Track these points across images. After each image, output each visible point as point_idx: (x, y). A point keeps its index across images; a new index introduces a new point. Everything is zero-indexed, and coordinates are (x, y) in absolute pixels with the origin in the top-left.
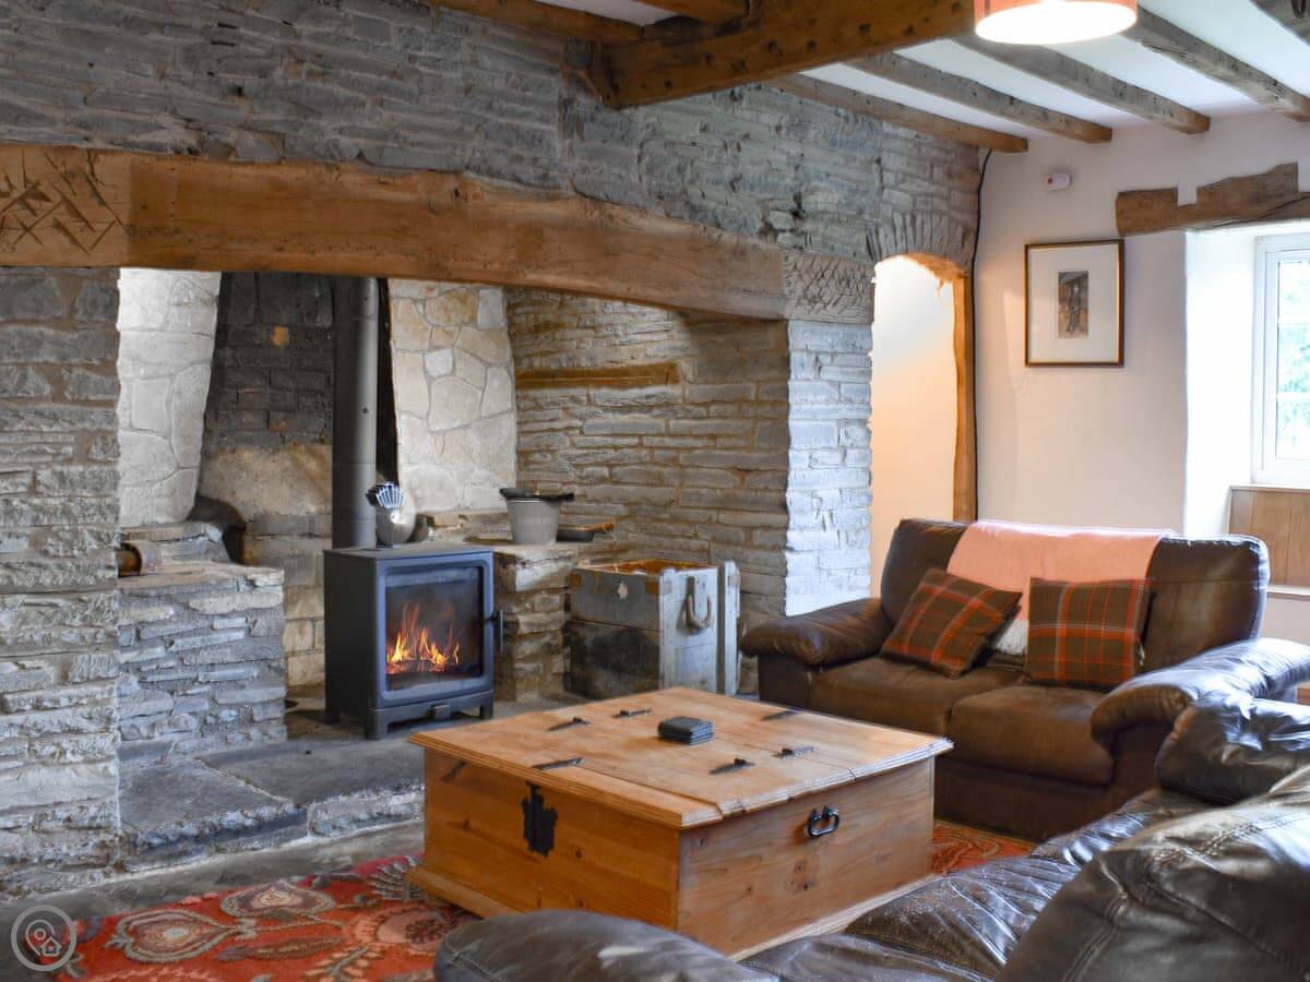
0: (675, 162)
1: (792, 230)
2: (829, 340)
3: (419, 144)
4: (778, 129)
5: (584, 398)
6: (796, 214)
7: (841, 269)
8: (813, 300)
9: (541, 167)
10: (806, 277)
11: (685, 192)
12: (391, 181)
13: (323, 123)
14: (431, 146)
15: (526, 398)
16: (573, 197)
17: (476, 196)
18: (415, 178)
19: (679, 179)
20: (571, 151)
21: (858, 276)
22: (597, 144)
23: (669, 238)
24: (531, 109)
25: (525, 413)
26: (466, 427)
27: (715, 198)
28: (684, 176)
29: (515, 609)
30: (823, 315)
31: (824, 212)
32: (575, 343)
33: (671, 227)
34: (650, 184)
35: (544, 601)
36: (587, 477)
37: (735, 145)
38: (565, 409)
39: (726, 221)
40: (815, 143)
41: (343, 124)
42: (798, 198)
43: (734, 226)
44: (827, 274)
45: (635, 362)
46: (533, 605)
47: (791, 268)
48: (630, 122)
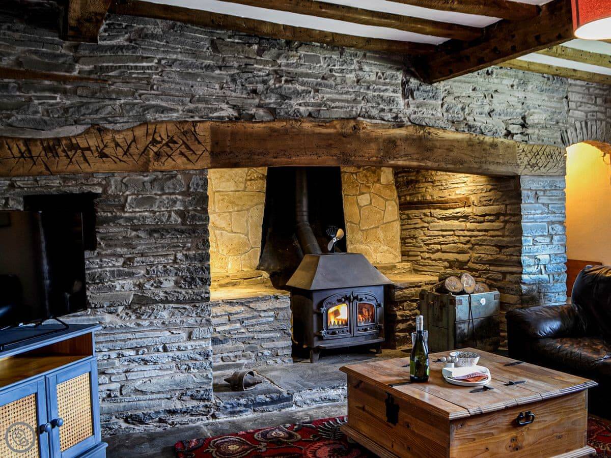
0: (460, 106)
1: (521, 133)
2: (542, 184)
3: (336, 107)
4: (512, 86)
5: (429, 214)
6: (523, 126)
7: (548, 150)
8: (533, 166)
9: (394, 113)
10: (529, 155)
12: (324, 124)
14: (342, 108)
15: (404, 214)
16: (410, 125)
20: (408, 105)
21: (557, 153)
22: (421, 100)
23: (458, 141)
24: (388, 87)
25: (405, 221)
26: (377, 227)
27: (481, 121)
28: (464, 112)
29: (395, 309)
30: (538, 172)
31: (538, 124)
32: (424, 189)
34: (448, 117)
35: (408, 305)
36: (431, 250)
37: (490, 96)
38: (421, 219)
39: (487, 131)
40: (532, 91)
41: (301, 101)
42: (524, 118)
43: (491, 133)
44: (541, 153)
45: (450, 197)
46: (403, 307)
47: (521, 151)
48: (437, 89)
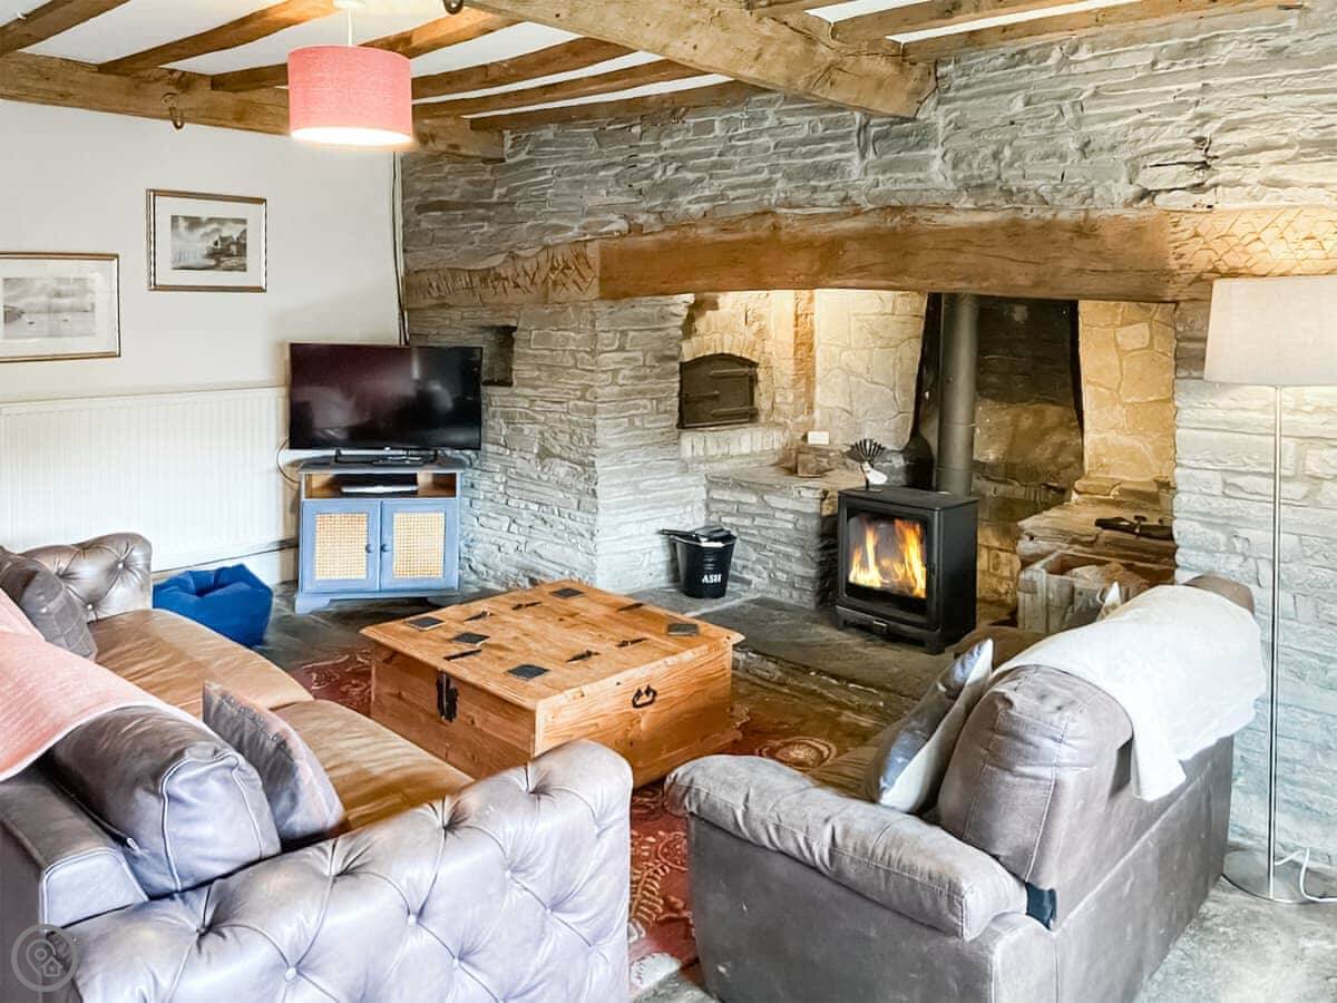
0: (988, 150)
1: (1194, 186)
3: (738, 198)
6: (1202, 164)
7: (1301, 224)
10: (1217, 243)
11: (1000, 178)
12: (729, 227)
13: (680, 199)
14: (745, 197)
18: (744, 222)
19: (993, 166)
20: (867, 170)
22: (892, 155)
24: (828, 145)
28: (1000, 161)
34: (955, 178)
39: (1060, 196)
42: (1203, 142)
43: (1076, 199)
47: (1185, 234)
48: (927, 125)
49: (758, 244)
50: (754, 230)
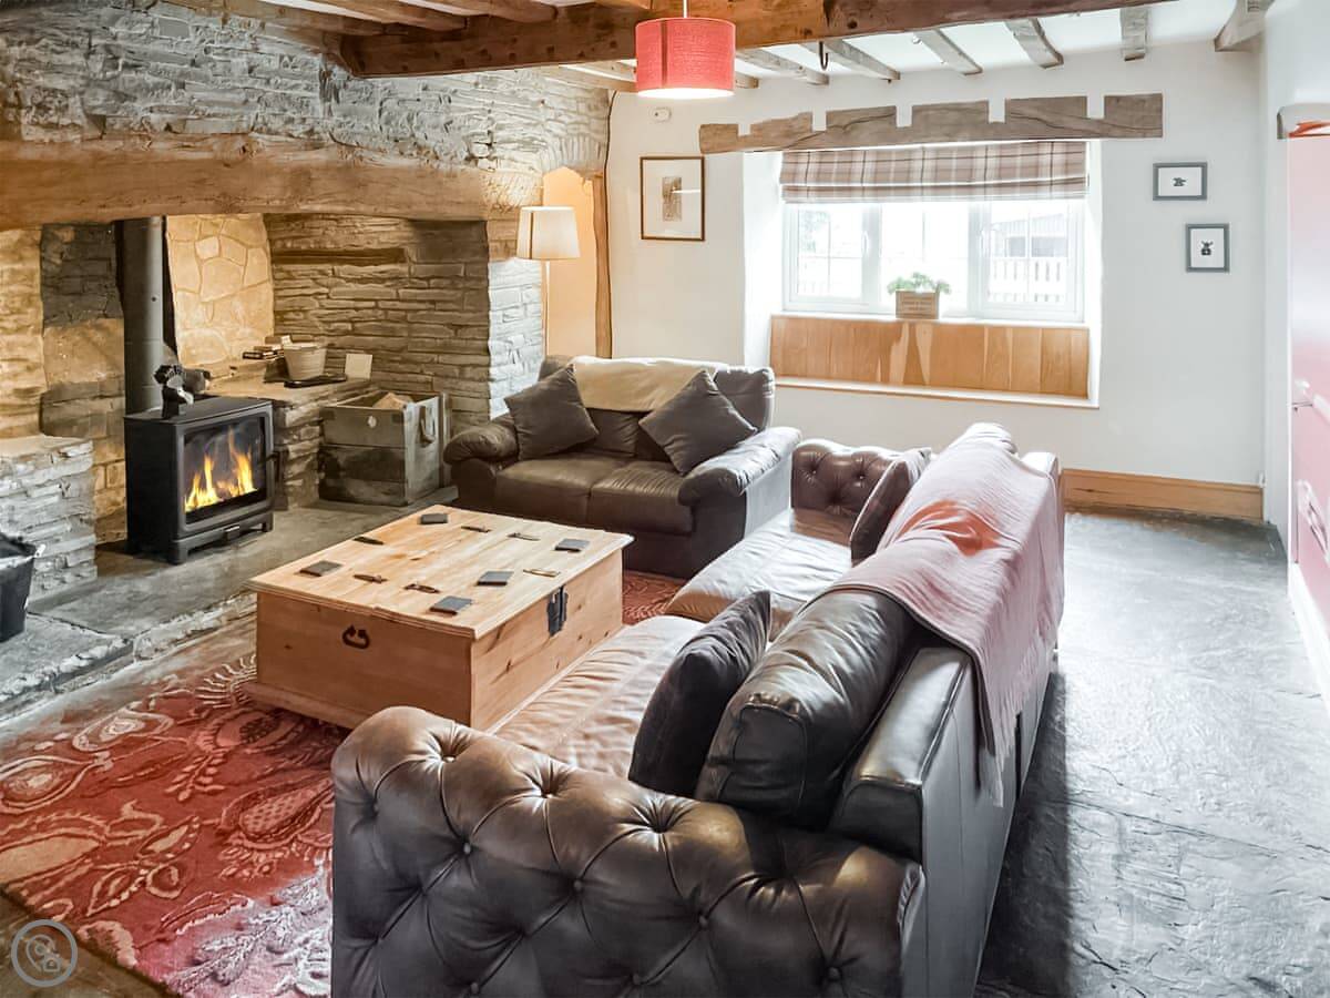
0: (405, 115)
1: (487, 157)
3: (214, 115)
4: (476, 84)
5: (330, 272)
6: (490, 145)
8: (502, 206)
9: (308, 124)
10: (497, 191)
11: (413, 135)
12: (192, 145)
13: (137, 105)
14: (224, 116)
15: (281, 270)
16: (333, 146)
17: (258, 151)
18: (211, 141)
19: (408, 126)
20: (330, 112)
21: (532, 187)
22: (350, 104)
23: (403, 170)
24: (299, 81)
25: (280, 283)
26: (233, 296)
27: (434, 139)
28: (412, 125)
29: (287, 442)
30: (509, 215)
31: (509, 142)
32: (321, 231)
33: (405, 162)
34: (388, 132)
35: (307, 432)
36: (332, 331)
37: (447, 99)
38: (314, 279)
39: (442, 154)
41: (152, 104)
42: (490, 133)
43: (448, 157)
44: (512, 188)
45: (371, 247)
46: (298, 436)
47: (487, 185)
48: (373, 86)
49: (227, 165)
50: (223, 151)
